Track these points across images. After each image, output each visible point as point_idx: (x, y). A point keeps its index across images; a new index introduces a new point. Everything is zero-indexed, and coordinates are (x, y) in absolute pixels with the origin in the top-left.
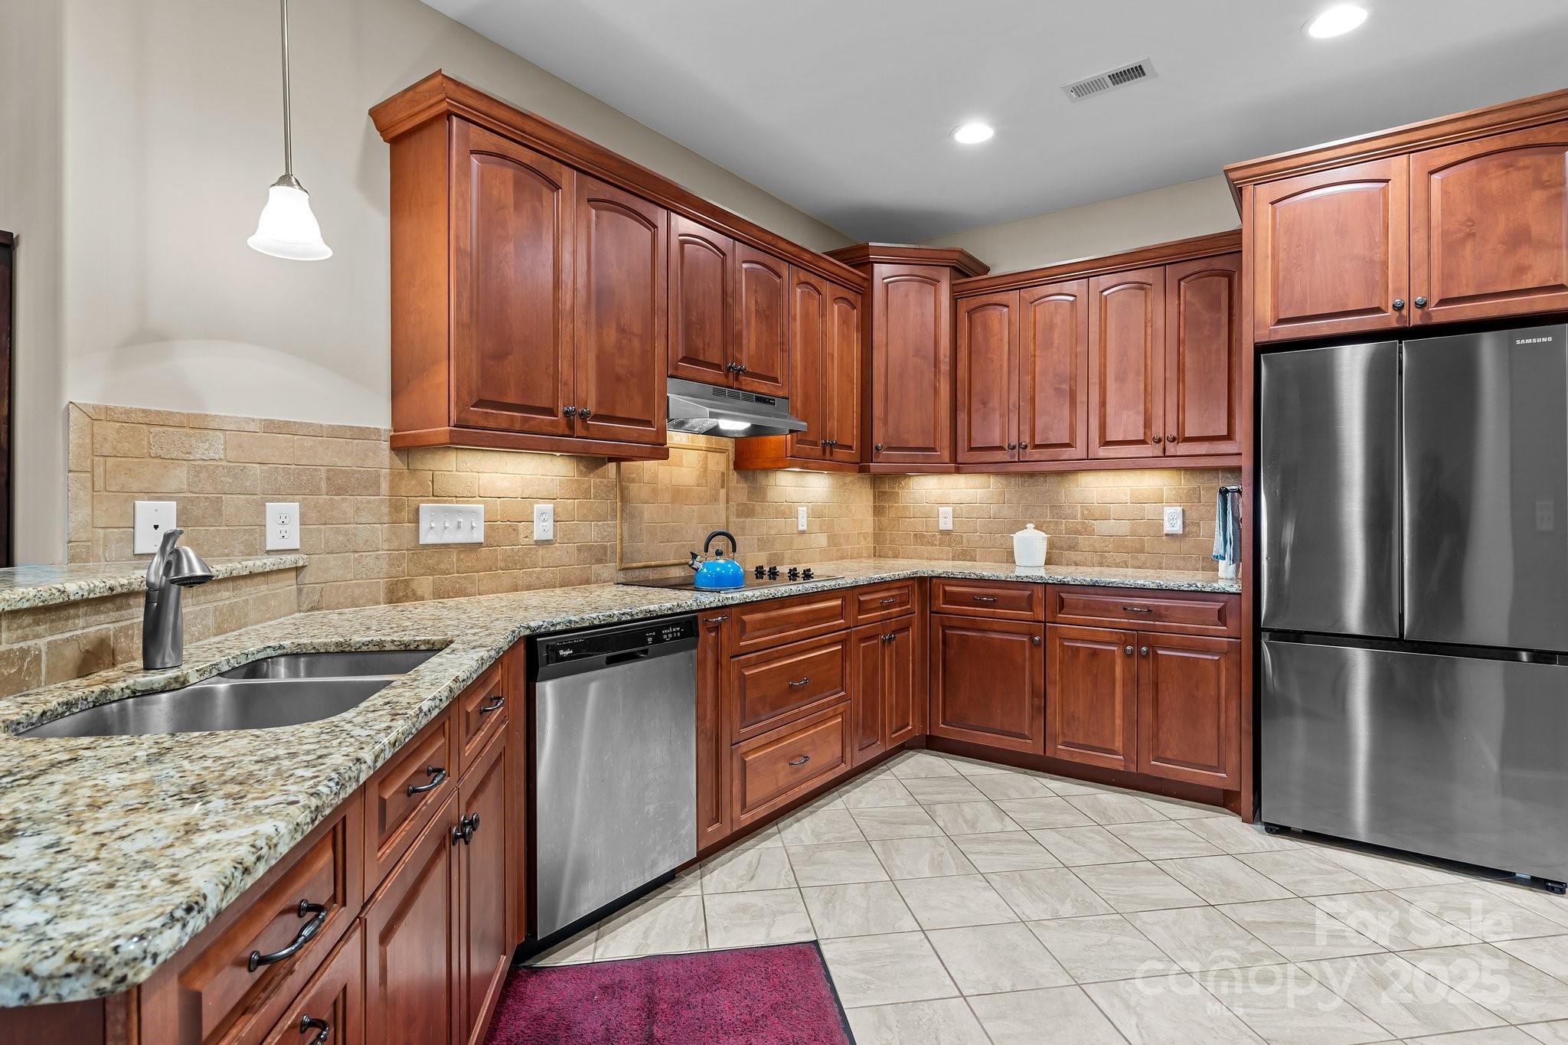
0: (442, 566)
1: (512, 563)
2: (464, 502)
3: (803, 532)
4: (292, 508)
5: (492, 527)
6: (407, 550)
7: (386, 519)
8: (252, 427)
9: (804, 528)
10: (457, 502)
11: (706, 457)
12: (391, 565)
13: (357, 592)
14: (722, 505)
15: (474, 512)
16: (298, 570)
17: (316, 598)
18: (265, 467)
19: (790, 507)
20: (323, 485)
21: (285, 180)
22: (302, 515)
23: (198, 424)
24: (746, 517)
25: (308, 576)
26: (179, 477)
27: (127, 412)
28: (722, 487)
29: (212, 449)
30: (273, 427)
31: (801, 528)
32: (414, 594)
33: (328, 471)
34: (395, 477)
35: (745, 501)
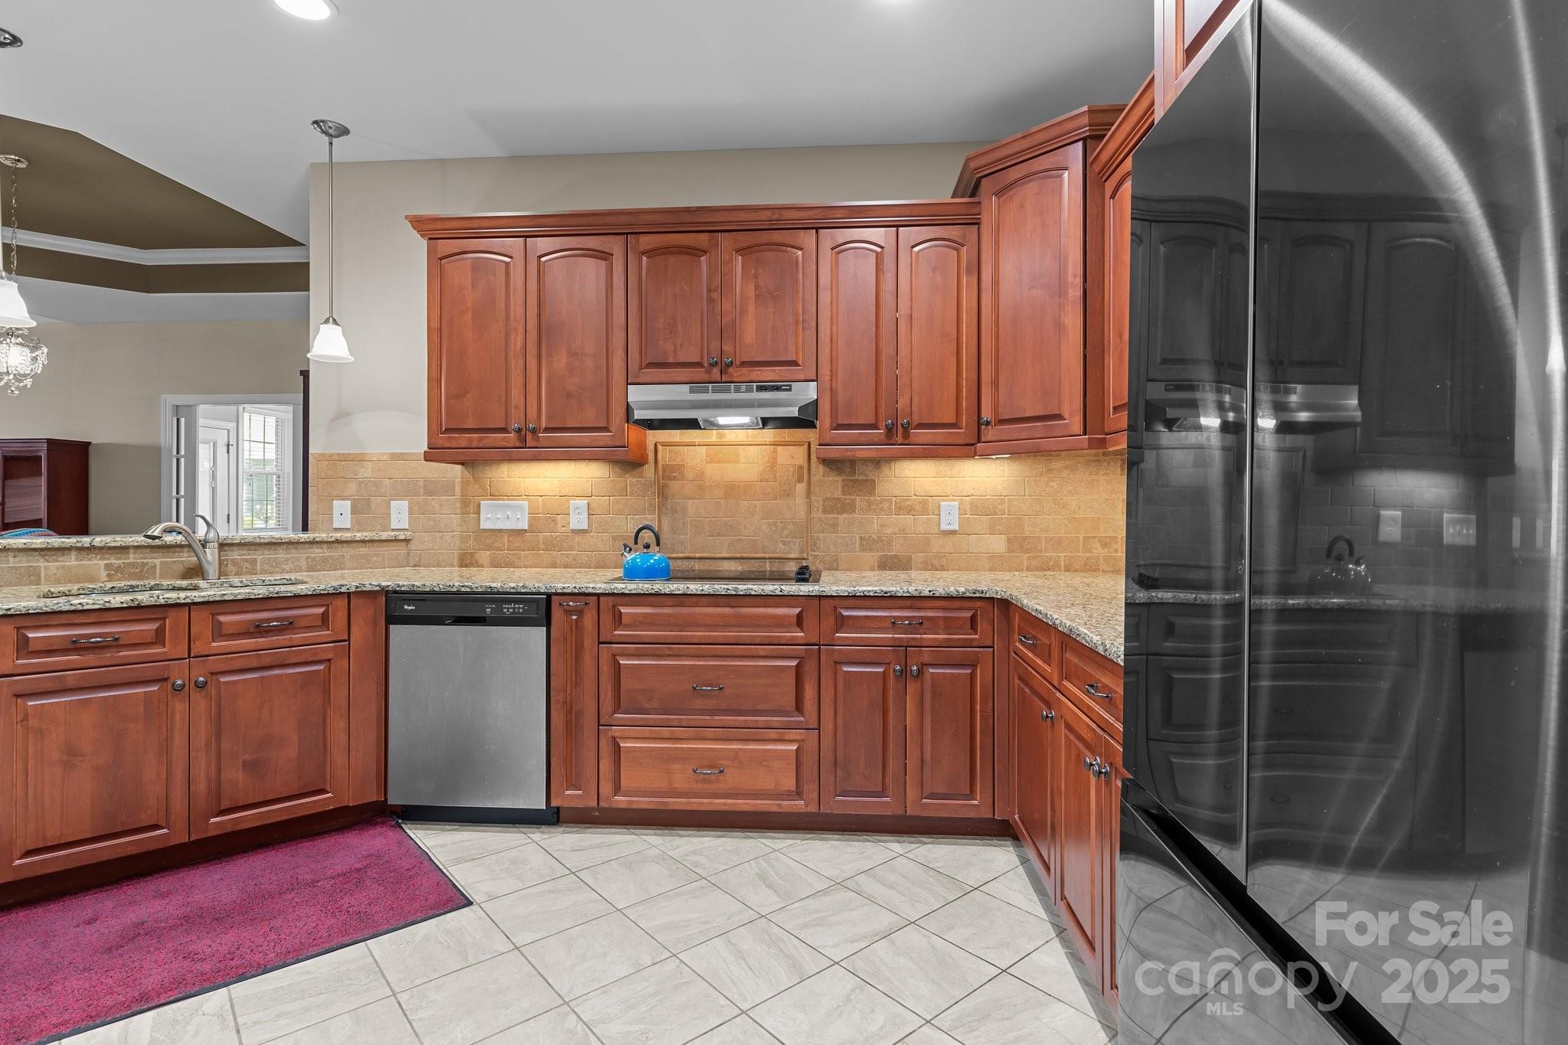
0: (496, 545)
1: (550, 546)
2: (512, 500)
3: (953, 533)
4: (404, 504)
5: (534, 518)
6: (473, 532)
7: (459, 511)
8: (385, 458)
9: (955, 527)
10: (508, 500)
11: (775, 452)
12: (462, 542)
13: (440, 558)
14: (800, 501)
15: (520, 507)
16: (407, 541)
17: (417, 559)
18: (392, 481)
19: (924, 503)
20: (422, 490)
21: (327, 321)
22: (410, 508)
23: (360, 459)
24: (839, 513)
25: (413, 546)
26: (352, 489)
27: (331, 455)
28: (800, 480)
29: (367, 472)
30: (395, 457)
31: (944, 527)
32: (477, 563)
33: (425, 481)
34: (465, 484)
35: (838, 494)
